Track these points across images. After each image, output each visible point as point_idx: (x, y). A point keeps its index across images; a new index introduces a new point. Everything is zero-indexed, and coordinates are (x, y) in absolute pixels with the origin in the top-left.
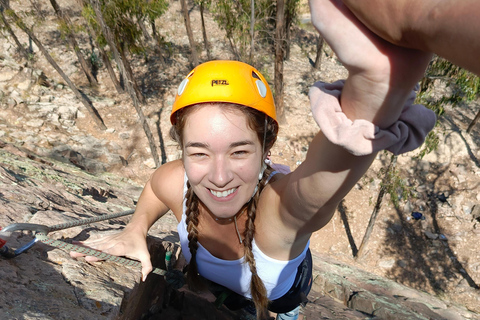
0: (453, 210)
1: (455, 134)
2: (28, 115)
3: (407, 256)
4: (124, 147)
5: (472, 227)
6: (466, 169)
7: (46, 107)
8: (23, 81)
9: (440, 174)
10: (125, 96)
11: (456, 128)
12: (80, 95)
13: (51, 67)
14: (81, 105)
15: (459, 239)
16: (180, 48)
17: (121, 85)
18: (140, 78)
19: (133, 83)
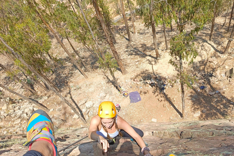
0: (217, 78)
1: (205, 43)
2: (13, 120)
3: (205, 107)
4: (61, 114)
5: (228, 82)
6: (216, 57)
7: (19, 113)
8: (3, 105)
9: (205, 65)
10: (51, 92)
11: (204, 41)
12: (31, 101)
13: (12, 94)
14: (33, 104)
15: (224, 89)
16: (65, 59)
17: (47, 88)
18: (54, 81)
19: (52, 85)
